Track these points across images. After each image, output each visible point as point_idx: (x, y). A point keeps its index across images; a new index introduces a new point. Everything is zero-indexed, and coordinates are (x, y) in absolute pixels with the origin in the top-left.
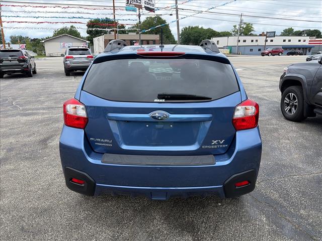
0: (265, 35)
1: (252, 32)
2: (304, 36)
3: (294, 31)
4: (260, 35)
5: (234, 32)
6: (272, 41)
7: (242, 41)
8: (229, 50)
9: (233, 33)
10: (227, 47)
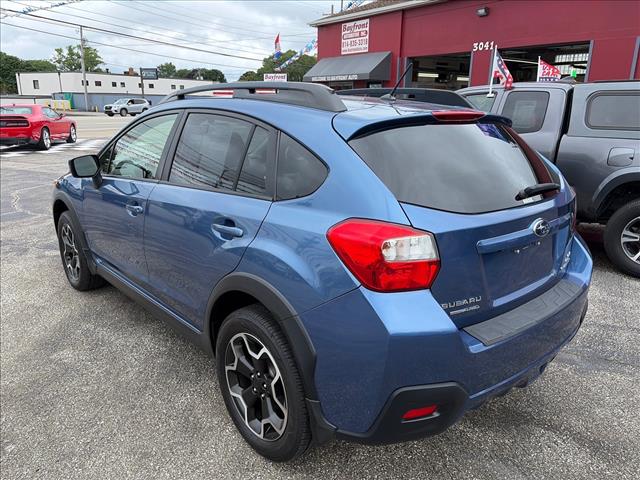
0: (136, 75)
1: (100, 66)
2: (200, 80)
3: (177, 69)
4: (126, 74)
5: (59, 62)
6: (151, 86)
7: (92, 84)
8: (68, 102)
9: (58, 65)
10: (62, 95)
